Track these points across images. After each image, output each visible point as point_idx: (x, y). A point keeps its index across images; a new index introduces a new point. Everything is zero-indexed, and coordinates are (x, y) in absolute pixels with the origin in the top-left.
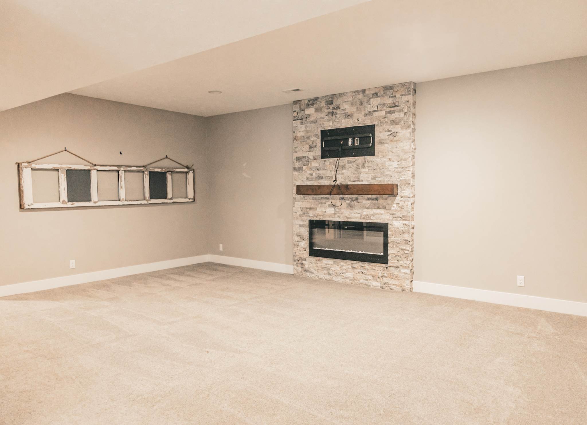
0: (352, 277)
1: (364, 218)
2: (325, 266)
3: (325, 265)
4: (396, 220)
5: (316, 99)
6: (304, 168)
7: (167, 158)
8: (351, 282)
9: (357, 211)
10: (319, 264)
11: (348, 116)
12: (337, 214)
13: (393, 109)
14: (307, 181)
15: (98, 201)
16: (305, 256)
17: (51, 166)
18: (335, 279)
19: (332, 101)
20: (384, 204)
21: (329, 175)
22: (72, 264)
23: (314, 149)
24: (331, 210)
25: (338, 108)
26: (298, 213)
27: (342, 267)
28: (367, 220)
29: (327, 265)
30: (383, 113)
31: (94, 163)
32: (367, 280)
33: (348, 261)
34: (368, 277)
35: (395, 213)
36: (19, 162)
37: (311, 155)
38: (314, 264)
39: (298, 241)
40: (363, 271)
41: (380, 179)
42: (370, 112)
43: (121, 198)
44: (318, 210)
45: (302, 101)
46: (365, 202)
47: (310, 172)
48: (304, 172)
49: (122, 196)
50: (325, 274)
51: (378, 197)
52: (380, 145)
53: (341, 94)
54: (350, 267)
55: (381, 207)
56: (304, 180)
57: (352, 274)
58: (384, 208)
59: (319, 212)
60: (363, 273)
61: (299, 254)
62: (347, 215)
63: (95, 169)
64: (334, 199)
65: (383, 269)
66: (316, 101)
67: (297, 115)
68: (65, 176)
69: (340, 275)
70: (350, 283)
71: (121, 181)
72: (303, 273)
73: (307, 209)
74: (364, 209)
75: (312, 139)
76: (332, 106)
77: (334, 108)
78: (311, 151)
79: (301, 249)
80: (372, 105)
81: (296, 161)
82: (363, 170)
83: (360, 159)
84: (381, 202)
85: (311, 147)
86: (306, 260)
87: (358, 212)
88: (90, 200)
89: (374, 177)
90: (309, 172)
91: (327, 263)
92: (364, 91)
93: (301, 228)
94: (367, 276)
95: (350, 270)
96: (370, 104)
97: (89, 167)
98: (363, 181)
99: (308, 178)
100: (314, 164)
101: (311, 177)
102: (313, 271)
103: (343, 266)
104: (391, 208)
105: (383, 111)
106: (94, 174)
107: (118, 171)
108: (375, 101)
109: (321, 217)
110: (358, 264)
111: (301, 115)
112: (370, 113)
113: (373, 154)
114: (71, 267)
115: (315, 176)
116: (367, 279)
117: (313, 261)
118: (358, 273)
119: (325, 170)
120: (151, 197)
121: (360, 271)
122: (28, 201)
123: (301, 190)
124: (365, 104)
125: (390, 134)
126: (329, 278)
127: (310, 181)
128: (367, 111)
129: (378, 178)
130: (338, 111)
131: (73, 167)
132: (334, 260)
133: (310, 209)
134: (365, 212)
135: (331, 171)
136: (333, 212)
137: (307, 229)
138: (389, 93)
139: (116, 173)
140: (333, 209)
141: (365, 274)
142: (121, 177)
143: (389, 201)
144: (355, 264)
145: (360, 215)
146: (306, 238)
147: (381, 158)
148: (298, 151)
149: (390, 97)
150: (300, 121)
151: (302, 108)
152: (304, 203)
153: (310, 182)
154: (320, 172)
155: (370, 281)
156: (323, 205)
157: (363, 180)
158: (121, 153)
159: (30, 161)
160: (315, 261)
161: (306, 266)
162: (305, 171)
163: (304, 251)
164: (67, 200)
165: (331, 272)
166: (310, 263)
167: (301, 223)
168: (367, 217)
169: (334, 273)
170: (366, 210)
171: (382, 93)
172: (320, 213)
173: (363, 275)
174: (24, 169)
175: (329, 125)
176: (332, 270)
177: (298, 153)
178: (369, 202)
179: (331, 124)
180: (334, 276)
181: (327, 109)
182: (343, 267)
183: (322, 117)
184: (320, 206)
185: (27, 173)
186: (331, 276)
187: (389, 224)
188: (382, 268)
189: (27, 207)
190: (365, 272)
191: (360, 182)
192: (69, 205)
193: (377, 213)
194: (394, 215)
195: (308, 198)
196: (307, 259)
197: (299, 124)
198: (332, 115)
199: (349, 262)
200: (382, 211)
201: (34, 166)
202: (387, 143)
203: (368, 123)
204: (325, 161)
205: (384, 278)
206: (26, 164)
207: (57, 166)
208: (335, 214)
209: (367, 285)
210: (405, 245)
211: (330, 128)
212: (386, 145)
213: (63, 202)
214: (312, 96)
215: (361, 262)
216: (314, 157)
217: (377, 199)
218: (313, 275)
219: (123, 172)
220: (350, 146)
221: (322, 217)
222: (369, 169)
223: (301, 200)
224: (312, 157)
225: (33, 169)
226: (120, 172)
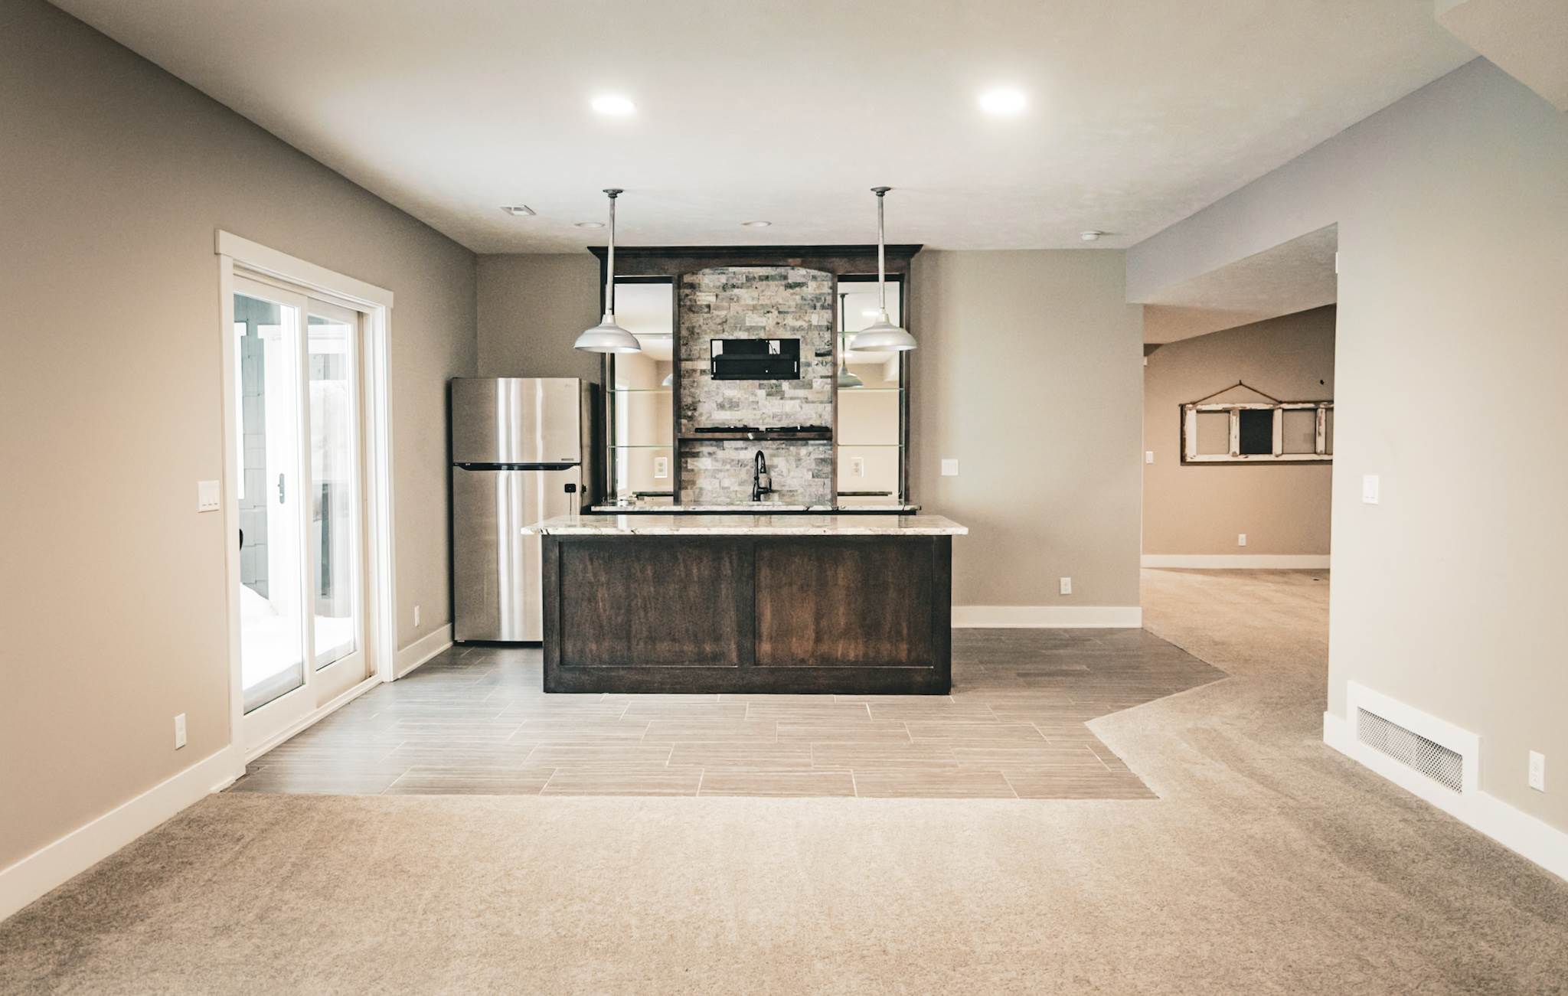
15: (1283, 453)
17: (1220, 407)
22: (1242, 539)
31: (1280, 399)
36: (1183, 403)
43: (1318, 451)
49: (1320, 447)
63: (1280, 408)
68: (1238, 419)
71: (1320, 425)
88: (1270, 452)
97: (1272, 406)
106: (1278, 415)
107: (1316, 410)
114: (1240, 544)
122: (1191, 454)
131: (1249, 406)
139: (1311, 414)
142: (1320, 418)
158: (1322, 382)
159: (1195, 400)
164: (1238, 452)
174: (1188, 412)
185: (1191, 415)
189: (1189, 460)
192: (1242, 458)
201: (1199, 407)
206: (1191, 406)
207: (1227, 406)
213: (1234, 455)
225: (1198, 412)
226: (1320, 410)
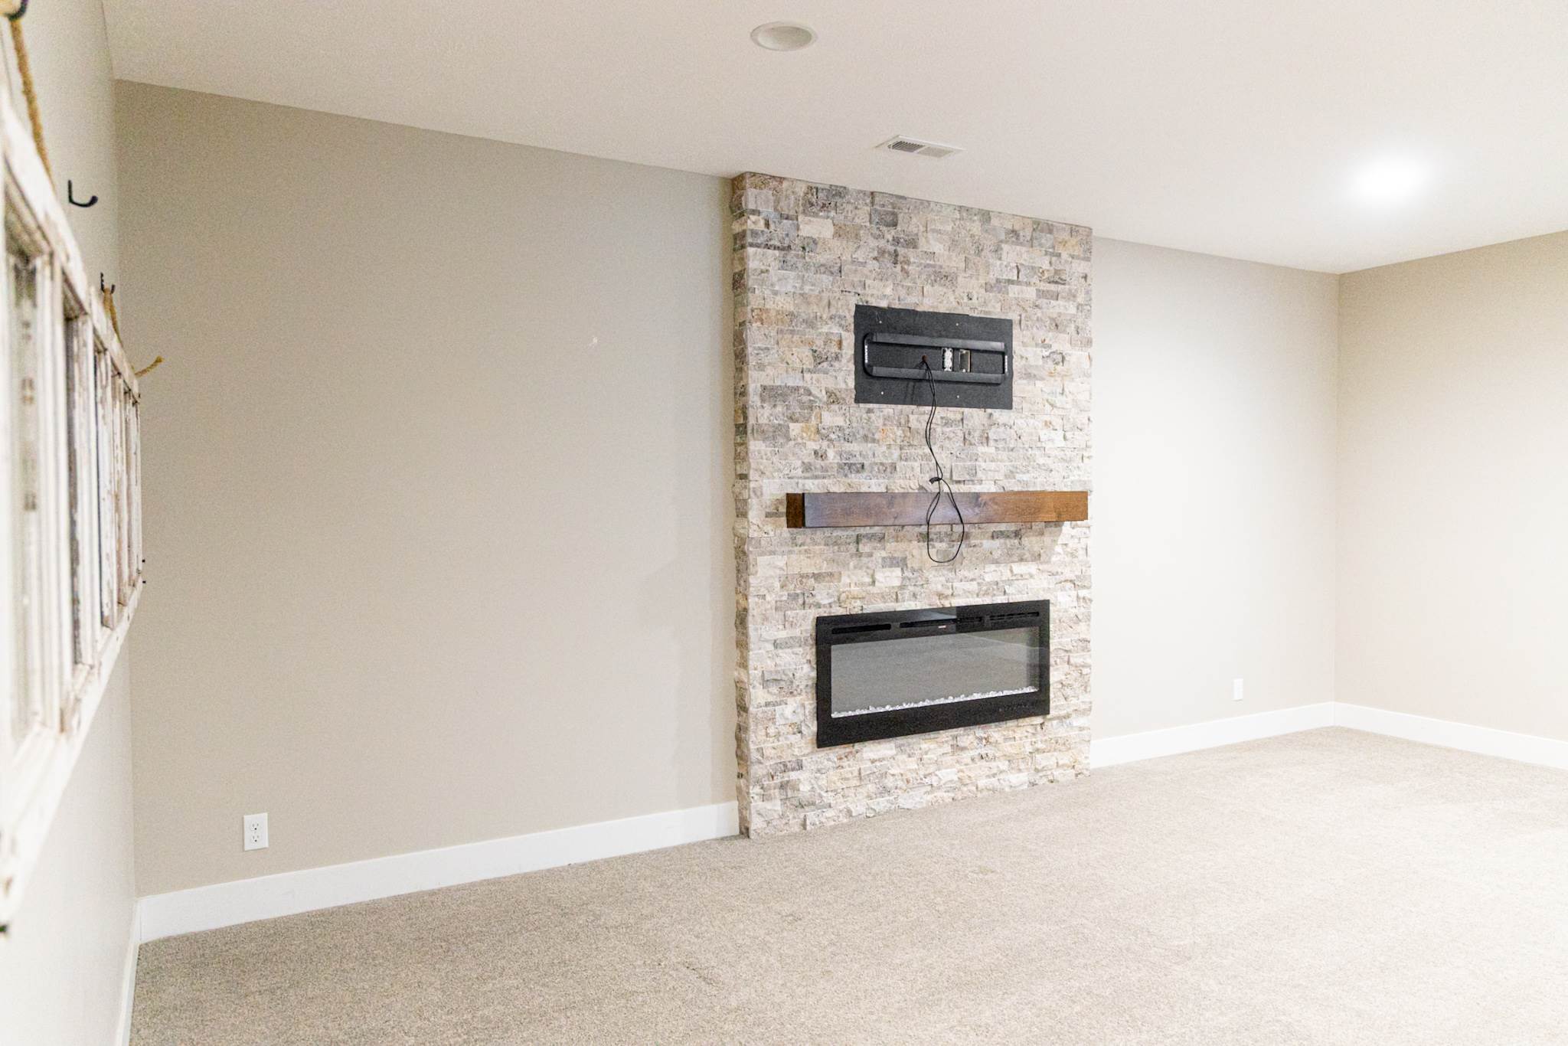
0: (955, 778)
1: (986, 593)
2: (870, 768)
3: (869, 764)
4: (1062, 590)
5: (838, 192)
6: (795, 428)
8: (953, 795)
9: (966, 573)
10: (851, 767)
11: (943, 277)
12: (909, 587)
13: (1053, 287)
14: (805, 478)
16: (796, 752)
18: (904, 801)
19: (893, 215)
20: (1036, 548)
21: (884, 461)
23: (832, 366)
24: (890, 578)
25: (912, 243)
26: (768, 598)
27: (925, 756)
28: (994, 598)
29: (878, 764)
30: (1030, 293)
32: (994, 775)
33: (941, 732)
34: (998, 767)
35: (1060, 570)
37: (819, 385)
38: (831, 772)
39: (767, 704)
40: (983, 752)
41: (1025, 477)
42: (998, 281)
44: (845, 580)
45: (785, 184)
46: (988, 544)
47: (817, 448)
48: (792, 443)
50: (869, 797)
51: (1020, 530)
52: (1025, 381)
53: (922, 202)
54: (949, 749)
55: (1027, 556)
56: (793, 473)
57: (954, 770)
58: (1037, 557)
59: (850, 586)
60: (984, 756)
61: (773, 751)
62: (939, 588)
64: (901, 541)
65: (1034, 732)
66: (838, 200)
67: (766, 230)
70: (951, 800)
72: (791, 817)
73: (804, 580)
74: (986, 566)
75: (825, 329)
76: (893, 232)
77: (896, 241)
78: (819, 371)
79: (784, 730)
80: (1005, 263)
81: (763, 401)
82: (983, 449)
83: (976, 416)
84: (1030, 542)
85: (818, 358)
86: (801, 767)
87: (971, 575)
89: (1011, 472)
90: (813, 445)
91: (876, 757)
92: (985, 215)
93: (780, 651)
94: (993, 764)
95: (948, 759)
96: (1000, 259)
98: (984, 482)
99: (807, 467)
100: (831, 418)
101: (819, 463)
102: (828, 798)
103: (926, 753)
104: (1050, 558)
105: (1032, 288)
108: (1012, 255)
110: (968, 736)
112: (999, 286)
113: (1007, 405)
115: (836, 461)
116: (995, 771)
117: (826, 762)
118: (969, 761)
119: (874, 441)
121: (975, 753)
123: (826, 511)
124: (989, 255)
125: (1047, 354)
126: (885, 806)
127: (816, 477)
128: (992, 277)
129: (1021, 475)
130: (912, 255)
132: (901, 740)
133: (817, 577)
134: (991, 573)
135: (889, 447)
136: (897, 583)
137: (810, 653)
138: (1047, 240)
140: (898, 572)
141: (990, 757)
143: (1047, 540)
144: (964, 735)
145: (975, 583)
147: (1027, 417)
148: (769, 364)
149: (1046, 253)
150: (777, 252)
151: (785, 208)
152: (794, 557)
153: (816, 482)
154: (855, 447)
155: (1001, 777)
156: (864, 560)
157: (984, 478)
160: (836, 760)
161: (801, 788)
162: (800, 440)
163: (794, 734)
165: (889, 782)
166: (818, 775)
167: (782, 634)
168: (993, 589)
169: (900, 783)
170: (993, 567)
171: (1029, 233)
172: (855, 590)
173: (984, 763)
175: (883, 294)
176: (894, 775)
177: (769, 370)
178: (997, 542)
179: (888, 291)
180: (900, 792)
181: (877, 238)
183: (861, 260)
184: (855, 568)
186: (891, 798)
187: (1051, 602)
188: (1030, 730)
190: (989, 752)
191: (974, 484)
193: (1022, 576)
194: (1057, 577)
195: (808, 541)
196: (806, 761)
197: (775, 265)
198: (895, 263)
199: (945, 735)
200: (1031, 568)
202: (1042, 379)
203: (996, 311)
204: (869, 411)
205: (1038, 756)
208: (902, 587)
209: (994, 790)
211: (884, 304)
212: (1039, 384)
214: (824, 177)
215: (978, 726)
216: (830, 393)
217: (1017, 534)
218: (830, 813)
220: (947, 371)
221: (858, 603)
222: (996, 448)
223: (786, 549)
224: (825, 393)
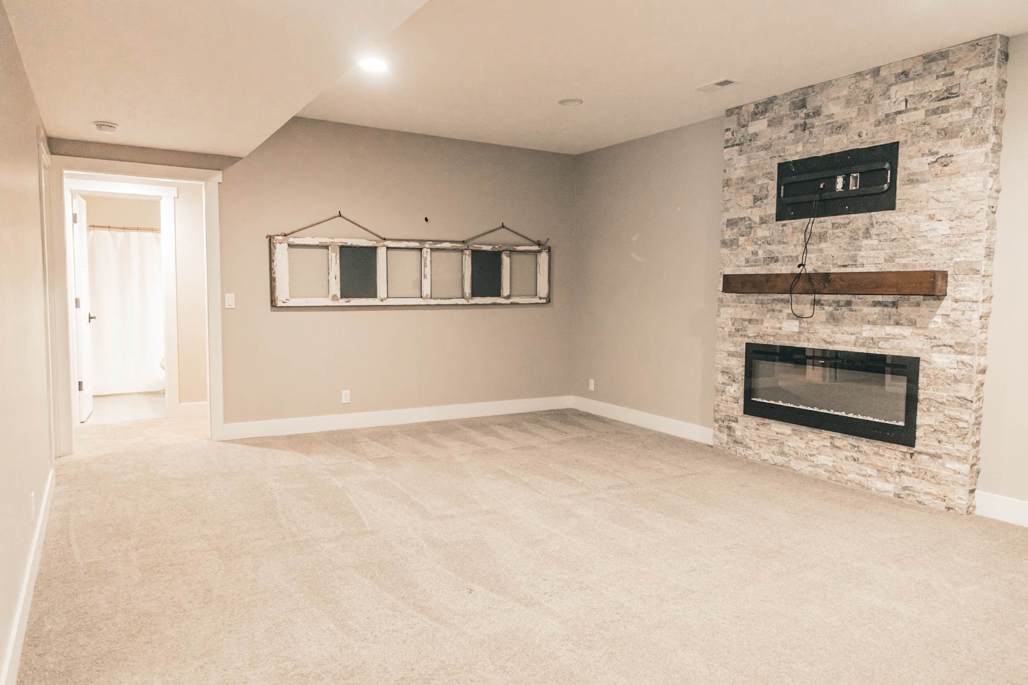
0: (831, 464)
1: (863, 345)
2: (774, 436)
3: (775, 434)
4: (939, 353)
5: (771, 101)
6: (742, 240)
7: (503, 227)
8: (828, 475)
9: (847, 329)
10: (764, 431)
11: (839, 128)
12: (805, 333)
13: (944, 103)
14: (747, 266)
15: (388, 297)
16: (735, 413)
17: (316, 241)
18: (794, 464)
19: (804, 100)
20: (912, 316)
21: (792, 255)
22: (346, 396)
23: (763, 202)
24: (792, 326)
25: (817, 113)
26: (725, 329)
27: (810, 442)
28: (869, 349)
29: (779, 436)
30: (920, 115)
31: (383, 236)
32: (864, 476)
33: (823, 431)
34: (866, 471)
35: (937, 336)
36: (271, 234)
37: (755, 215)
38: (753, 430)
39: (723, 384)
40: (856, 455)
41: (904, 261)
42: (887, 116)
43: (424, 295)
44: (766, 324)
45: (744, 108)
46: (866, 310)
47: (753, 250)
48: (740, 248)
49: (426, 291)
50: (773, 452)
51: (898, 301)
52: (910, 186)
53: (825, 83)
54: (829, 444)
55: (903, 321)
56: (741, 264)
57: (831, 459)
58: (912, 323)
59: (767, 328)
60: (856, 459)
61: (724, 408)
62: (825, 336)
63: (384, 246)
64: (800, 304)
65: (902, 457)
66: (771, 105)
67: (733, 137)
68: (338, 256)
69: (806, 459)
70: (827, 478)
71: (425, 266)
72: (731, 446)
73: (743, 322)
74: (864, 325)
75: (760, 182)
76: (805, 111)
77: (807, 116)
78: (756, 206)
79: (729, 399)
80: (894, 100)
81: (727, 227)
82: (865, 242)
83: (860, 219)
84: (905, 310)
85: (756, 199)
86: (737, 422)
87: (851, 330)
88: (374, 296)
89: (891, 257)
90: (750, 249)
91: (779, 432)
92: (876, 72)
93: (730, 358)
94: (862, 467)
95: (828, 450)
96: (889, 98)
97: (375, 243)
98: (865, 265)
99: (747, 261)
100: (762, 232)
101: (754, 258)
102: (751, 444)
103: (812, 441)
104: (927, 325)
105: (921, 111)
106: (381, 253)
107: (421, 249)
108: (900, 92)
109: (770, 339)
110: (845, 441)
111: (740, 135)
112: (889, 118)
113: (892, 207)
114: (344, 401)
115: (763, 256)
116: (864, 473)
117: (750, 424)
118: (843, 458)
119: (784, 243)
120: (474, 294)
121: (849, 454)
122: (282, 296)
123: (732, 284)
124: (878, 99)
125: (934, 160)
126: (781, 462)
127: (752, 266)
128: (881, 115)
129: (900, 259)
130: (816, 121)
131: (350, 242)
132: (795, 426)
133: (750, 321)
134: (867, 331)
135: (795, 245)
136: (796, 330)
137: (742, 361)
138: (937, 67)
139: (418, 253)
140: (797, 323)
141: (861, 461)
142: (426, 258)
143: (924, 310)
144: (839, 439)
145: (854, 336)
146: (740, 379)
147: (909, 214)
148: (731, 207)
149: (938, 77)
150: (737, 147)
151: (743, 121)
152: (738, 309)
153: (751, 268)
154: (773, 248)
155: (870, 479)
156: (776, 313)
157: (865, 262)
158: (426, 220)
159: (287, 232)
160: (755, 424)
161: (737, 432)
162: (744, 246)
163: (735, 403)
164: (339, 295)
165: (786, 449)
166: (746, 429)
167: (732, 349)
168: (870, 343)
169: (792, 452)
170: (869, 327)
171: (919, 68)
172: (769, 331)
173: (855, 464)
174: (278, 245)
175: (796, 152)
176: (789, 446)
177: (731, 210)
178: (877, 309)
179: (800, 148)
180: (792, 458)
181: (794, 118)
182: (812, 443)
183: (782, 136)
184: (770, 317)
185: (281, 250)
186: (786, 459)
187: (921, 359)
188: (900, 455)
189: (280, 304)
190: (860, 458)
191: (857, 267)
192: (343, 302)
193: (894, 336)
194: (935, 341)
195: (747, 301)
196: (740, 419)
197: (736, 154)
198: (804, 130)
199: (826, 434)
200: (906, 331)
201: (291, 240)
202: (925, 182)
203: (883, 138)
204: (784, 225)
205: (904, 477)
206: (280, 238)
207: (325, 240)
208: (799, 333)
209: (862, 486)
210: (960, 409)
211: (797, 158)
212: (923, 186)
213: (334, 298)
214: (762, 96)
215: (851, 436)
216: (761, 218)
217: (894, 304)
218: (750, 452)
219: (429, 250)
220: (839, 191)
221: (772, 338)
222: (879, 240)
223: (734, 304)
224: (758, 218)
225: (290, 246)
226: (424, 250)
